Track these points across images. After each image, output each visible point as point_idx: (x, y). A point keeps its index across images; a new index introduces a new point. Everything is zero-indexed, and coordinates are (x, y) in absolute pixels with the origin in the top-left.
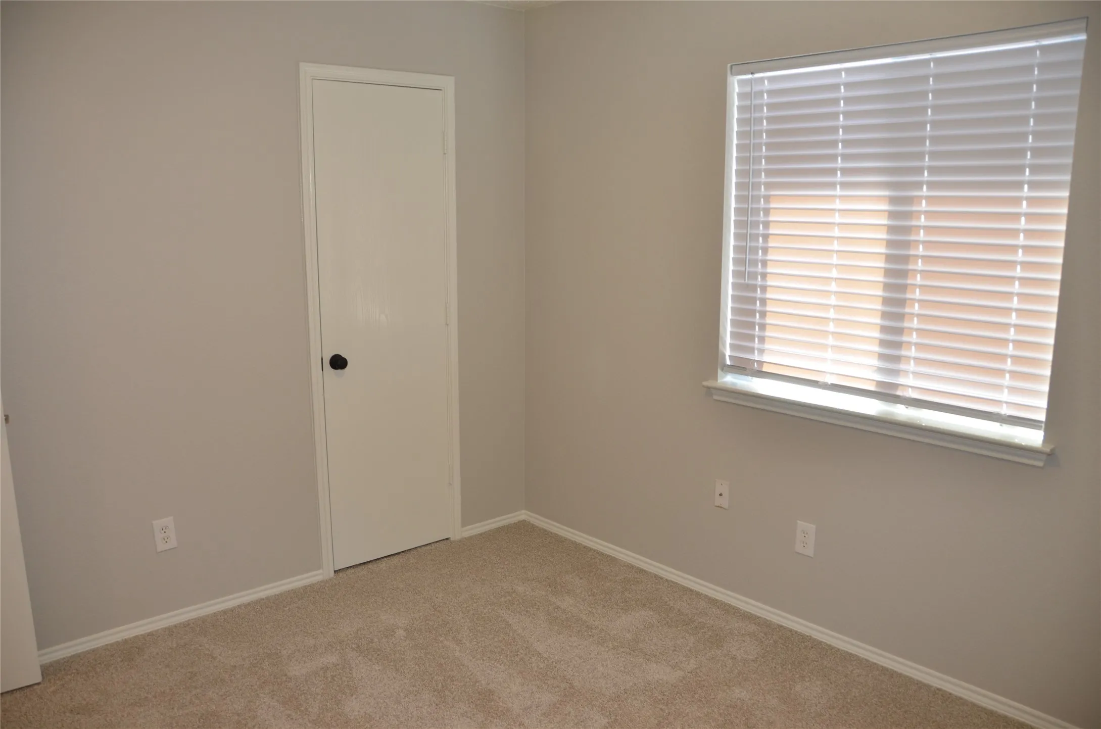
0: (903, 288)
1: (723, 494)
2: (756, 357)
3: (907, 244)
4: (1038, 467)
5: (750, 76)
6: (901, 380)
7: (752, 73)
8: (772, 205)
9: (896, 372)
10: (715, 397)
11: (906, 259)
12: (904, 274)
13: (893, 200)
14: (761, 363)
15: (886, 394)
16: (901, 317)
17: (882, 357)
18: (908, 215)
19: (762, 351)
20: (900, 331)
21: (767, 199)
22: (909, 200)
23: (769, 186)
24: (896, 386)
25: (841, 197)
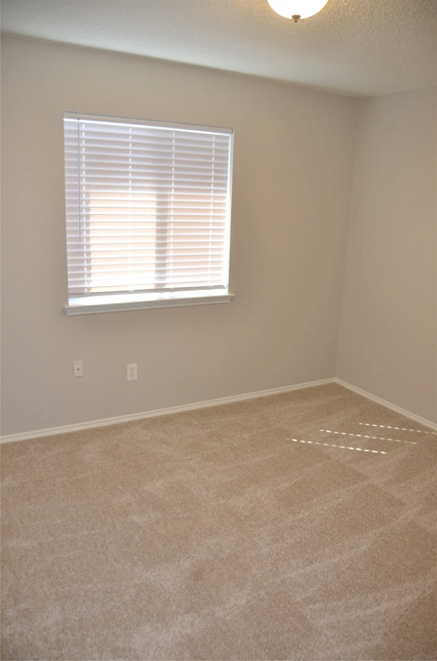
0: (165, 238)
1: (80, 369)
2: (86, 285)
3: (166, 217)
4: (228, 303)
5: (76, 121)
6: (166, 281)
7: (78, 119)
8: (91, 198)
9: (164, 278)
10: (69, 314)
11: (166, 224)
12: (165, 231)
13: (159, 196)
14: (89, 288)
15: (160, 289)
16: (165, 251)
17: (157, 272)
18: (166, 203)
19: (89, 282)
20: (165, 258)
21: (88, 194)
22: (166, 196)
23: (88, 187)
24: (165, 284)
25: (132, 194)
